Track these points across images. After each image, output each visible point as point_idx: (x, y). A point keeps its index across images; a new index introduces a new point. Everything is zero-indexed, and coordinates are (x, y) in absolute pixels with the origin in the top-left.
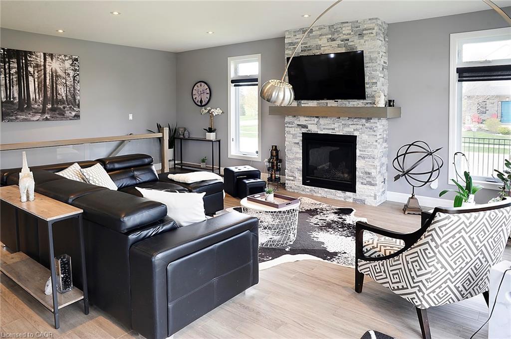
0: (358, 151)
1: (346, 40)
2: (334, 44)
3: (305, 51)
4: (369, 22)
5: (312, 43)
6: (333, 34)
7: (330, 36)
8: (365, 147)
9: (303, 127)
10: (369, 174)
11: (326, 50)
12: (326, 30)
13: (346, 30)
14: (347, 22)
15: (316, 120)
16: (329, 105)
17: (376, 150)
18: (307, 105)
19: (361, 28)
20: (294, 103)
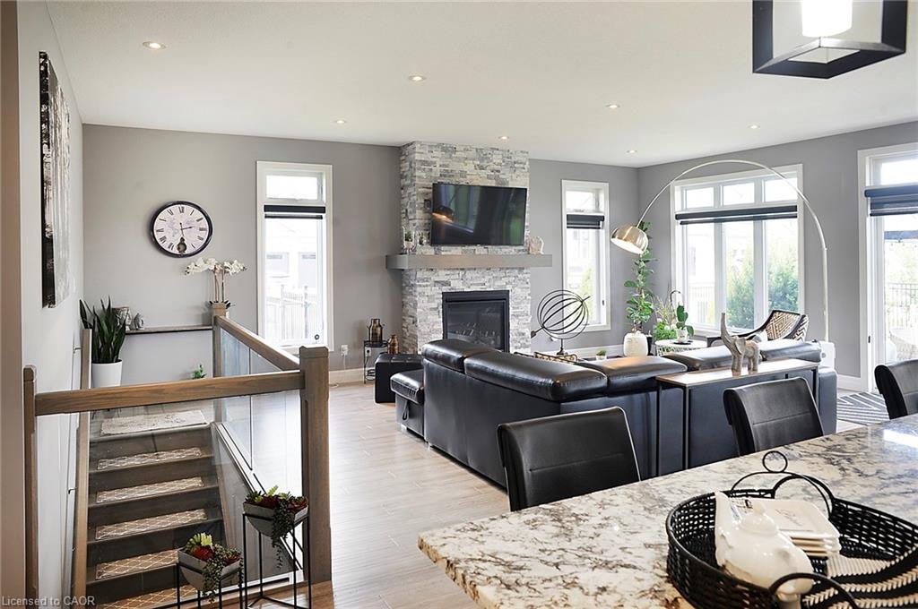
0: (511, 308)
1: (497, 171)
2: (483, 173)
3: (445, 176)
4: (521, 154)
5: (456, 167)
6: (482, 160)
7: (478, 163)
8: (519, 303)
9: (443, 285)
10: (523, 334)
11: (473, 180)
12: (472, 154)
13: (497, 158)
14: (498, 149)
15: (462, 273)
16: (477, 252)
17: (529, 305)
18: (449, 253)
19: (513, 160)
20: (430, 251)
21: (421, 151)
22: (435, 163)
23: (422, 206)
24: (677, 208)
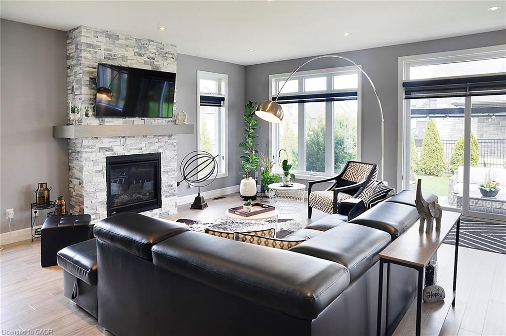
0: (162, 166)
1: (152, 58)
2: (141, 59)
3: (109, 59)
4: (171, 47)
5: (119, 52)
6: (140, 48)
7: (137, 50)
8: (168, 162)
9: (107, 151)
10: (171, 186)
11: (132, 64)
12: (132, 42)
13: (152, 48)
14: (153, 41)
15: (123, 140)
16: (135, 123)
17: (176, 163)
18: (111, 124)
19: (165, 51)
20: (94, 122)
21: (86, 35)
22: (100, 47)
23: (88, 83)
24: (273, 93)
